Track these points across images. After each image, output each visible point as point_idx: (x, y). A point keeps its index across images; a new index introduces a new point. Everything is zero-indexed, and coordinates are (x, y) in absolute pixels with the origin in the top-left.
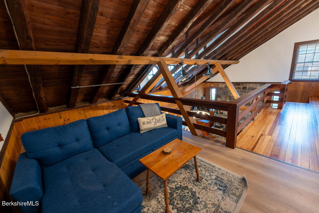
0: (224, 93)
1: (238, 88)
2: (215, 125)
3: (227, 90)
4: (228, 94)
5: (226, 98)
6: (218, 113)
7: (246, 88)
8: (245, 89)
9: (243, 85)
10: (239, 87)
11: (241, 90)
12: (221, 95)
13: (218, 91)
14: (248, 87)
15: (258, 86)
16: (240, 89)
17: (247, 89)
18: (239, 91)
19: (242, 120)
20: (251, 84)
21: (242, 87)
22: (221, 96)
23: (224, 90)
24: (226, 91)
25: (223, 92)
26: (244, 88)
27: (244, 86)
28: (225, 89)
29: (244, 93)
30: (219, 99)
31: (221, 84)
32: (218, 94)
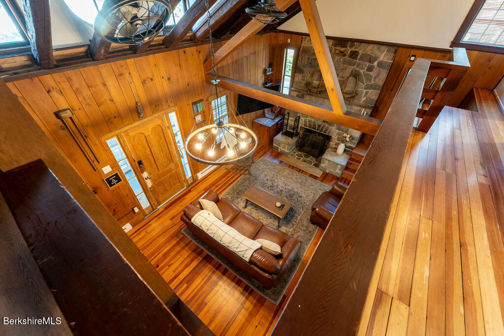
0: (311, 63)
1: (341, 52)
2: (284, 131)
5: (312, 76)
7: (357, 56)
8: (354, 58)
9: (352, 46)
10: (342, 49)
11: (347, 58)
12: (304, 66)
13: (300, 57)
14: (361, 52)
15: (383, 52)
16: (345, 55)
18: (342, 60)
19: (333, 126)
20: (371, 47)
21: (349, 50)
22: (304, 69)
23: (312, 54)
25: (309, 59)
26: (354, 55)
27: (353, 49)
29: (350, 67)
30: (299, 77)
31: (306, 40)
32: (299, 65)
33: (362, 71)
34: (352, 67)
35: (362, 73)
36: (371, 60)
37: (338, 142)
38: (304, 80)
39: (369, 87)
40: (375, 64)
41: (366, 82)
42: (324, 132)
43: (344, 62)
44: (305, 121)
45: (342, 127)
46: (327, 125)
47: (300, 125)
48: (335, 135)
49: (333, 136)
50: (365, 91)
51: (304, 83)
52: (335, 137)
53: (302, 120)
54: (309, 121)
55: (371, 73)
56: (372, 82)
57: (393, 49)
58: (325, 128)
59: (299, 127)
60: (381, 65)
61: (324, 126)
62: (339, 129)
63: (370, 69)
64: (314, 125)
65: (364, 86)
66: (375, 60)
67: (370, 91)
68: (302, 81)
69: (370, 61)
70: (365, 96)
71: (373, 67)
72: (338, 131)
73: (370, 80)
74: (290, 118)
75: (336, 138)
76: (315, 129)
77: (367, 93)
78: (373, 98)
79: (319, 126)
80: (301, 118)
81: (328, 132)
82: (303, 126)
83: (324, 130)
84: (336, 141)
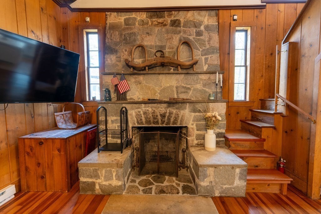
0: (125, 39)
1: (159, 23)
3: (131, 29)
4: (135, 40)
5: (131, 53)
6: (110, 100)
7: (179, 23)
8: (177, 26)
9: (170, 15)
10: (160, 20)
11: (167, 27)
12: (116, 44)
13: (108, 35)
14: (182, 20)
15: (205, 16)
16: (165, 25)
17: (182, 25)
18: (164, 30)
19: (185, 108)
20: (190, 14)
21: (168, 19)
22: (117, 48)
23: (124, 29)
24: (129, 32)
25: (121, 35)
26: (175, 23)
27: (173, 18)
28: (127, 28)
29: (176, 35)
30: (111, 59)
31: (112, 16)
32: (108, 44)
33: (191, 38)
34: (179, 36)
35: (193, 40)
36: (196, 25)
37: (199, 132)
38: (120, 61)
39: (206, 53)
40: (202, 28)
41: (201, 48)
42: (174, 123)
43: (167, 32)
44: (138, 115)
45: (199, 106)
46: (174, 111)
47: (130, 125)
48: (191, 122)
49: (190, 126)
50: (203, 58)
51: (121, 65)
52: (192, 125)
53: (131, 115)
54: (145, 113)
55: (201, 37)
56: (208, 46)
57: (213, 13)
58: (173, 116)
59: (130, 129)
60: (207, 28)
61: (171, 113)
62: (194, 111)
63: (199, 34)
64: (155, 117)
65: (200, 53)
66: (200, 25)
67: (209, 56)
68: (119, 63)
69: (196, 27)
70: (205, 63)
71: (202, 31)
72: (193, 114)
73: (204, 45)
74: (110, 119)
75: (194, 126)
76: (157, 123)
77: (206, 59)
78: (216, 63)
79: (163, 116)
80: (129, 112)
81: (179, 121)
82: (137, 125)
83: (172, 120)
84: (196, 132)
